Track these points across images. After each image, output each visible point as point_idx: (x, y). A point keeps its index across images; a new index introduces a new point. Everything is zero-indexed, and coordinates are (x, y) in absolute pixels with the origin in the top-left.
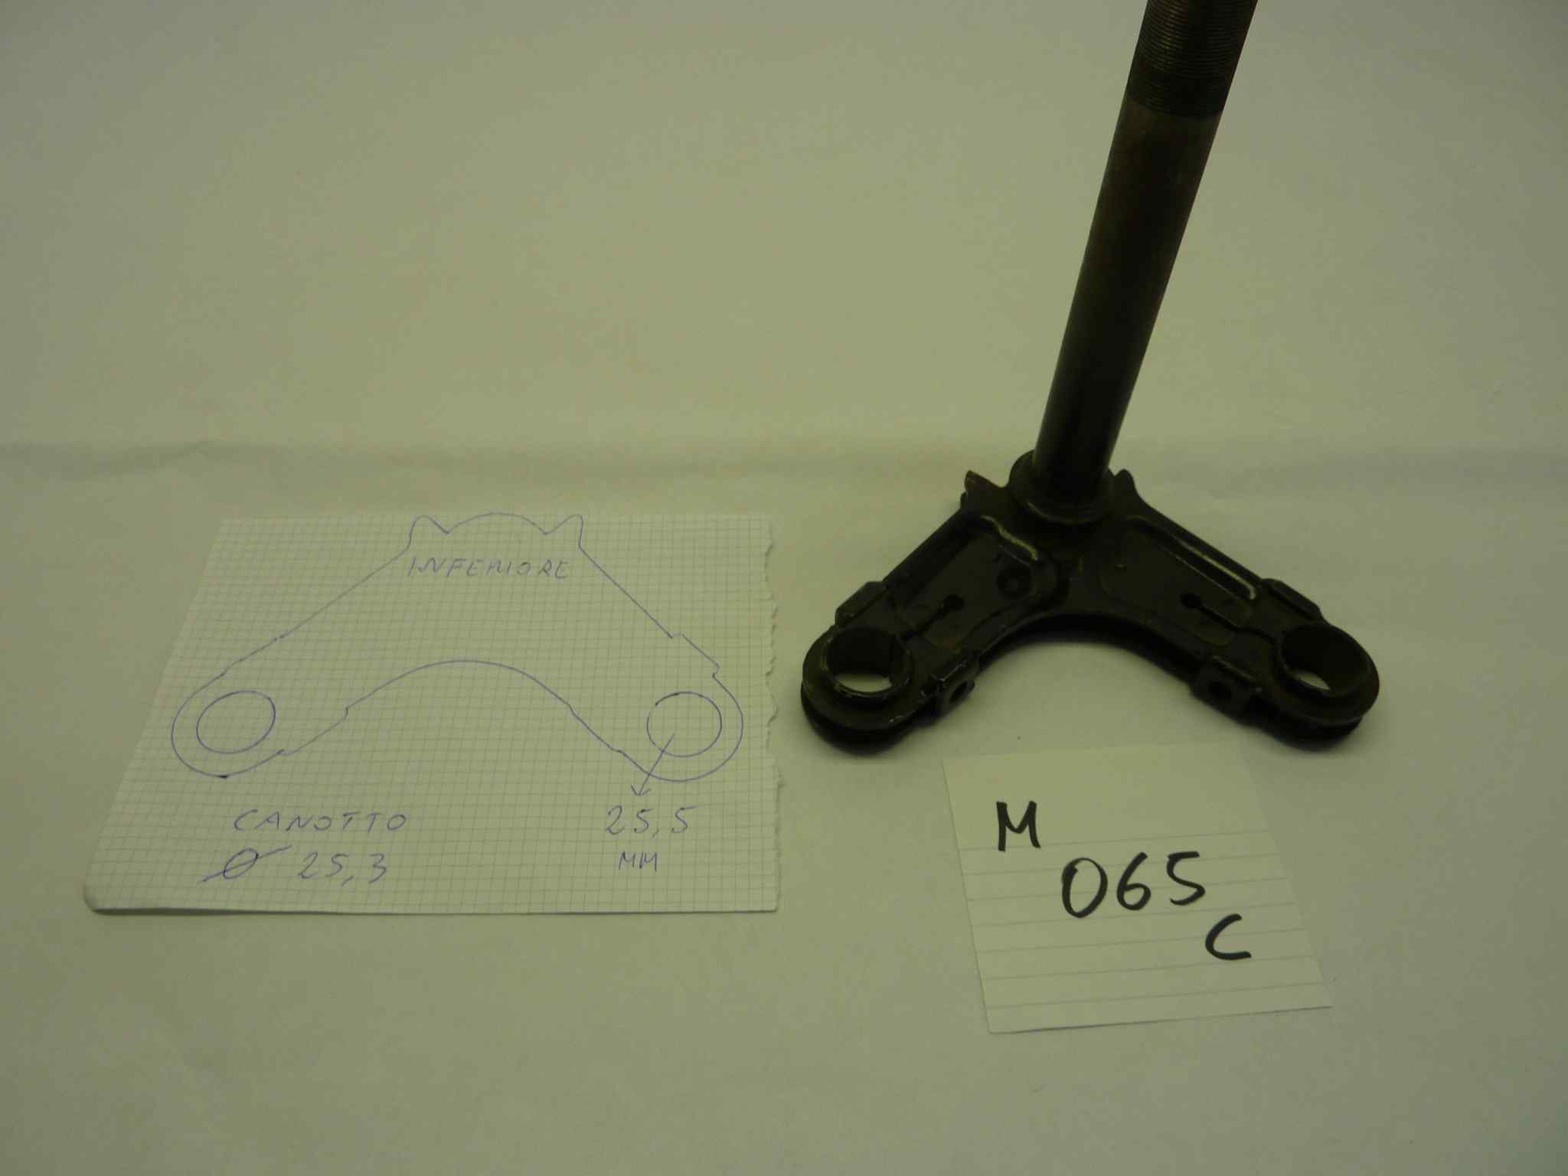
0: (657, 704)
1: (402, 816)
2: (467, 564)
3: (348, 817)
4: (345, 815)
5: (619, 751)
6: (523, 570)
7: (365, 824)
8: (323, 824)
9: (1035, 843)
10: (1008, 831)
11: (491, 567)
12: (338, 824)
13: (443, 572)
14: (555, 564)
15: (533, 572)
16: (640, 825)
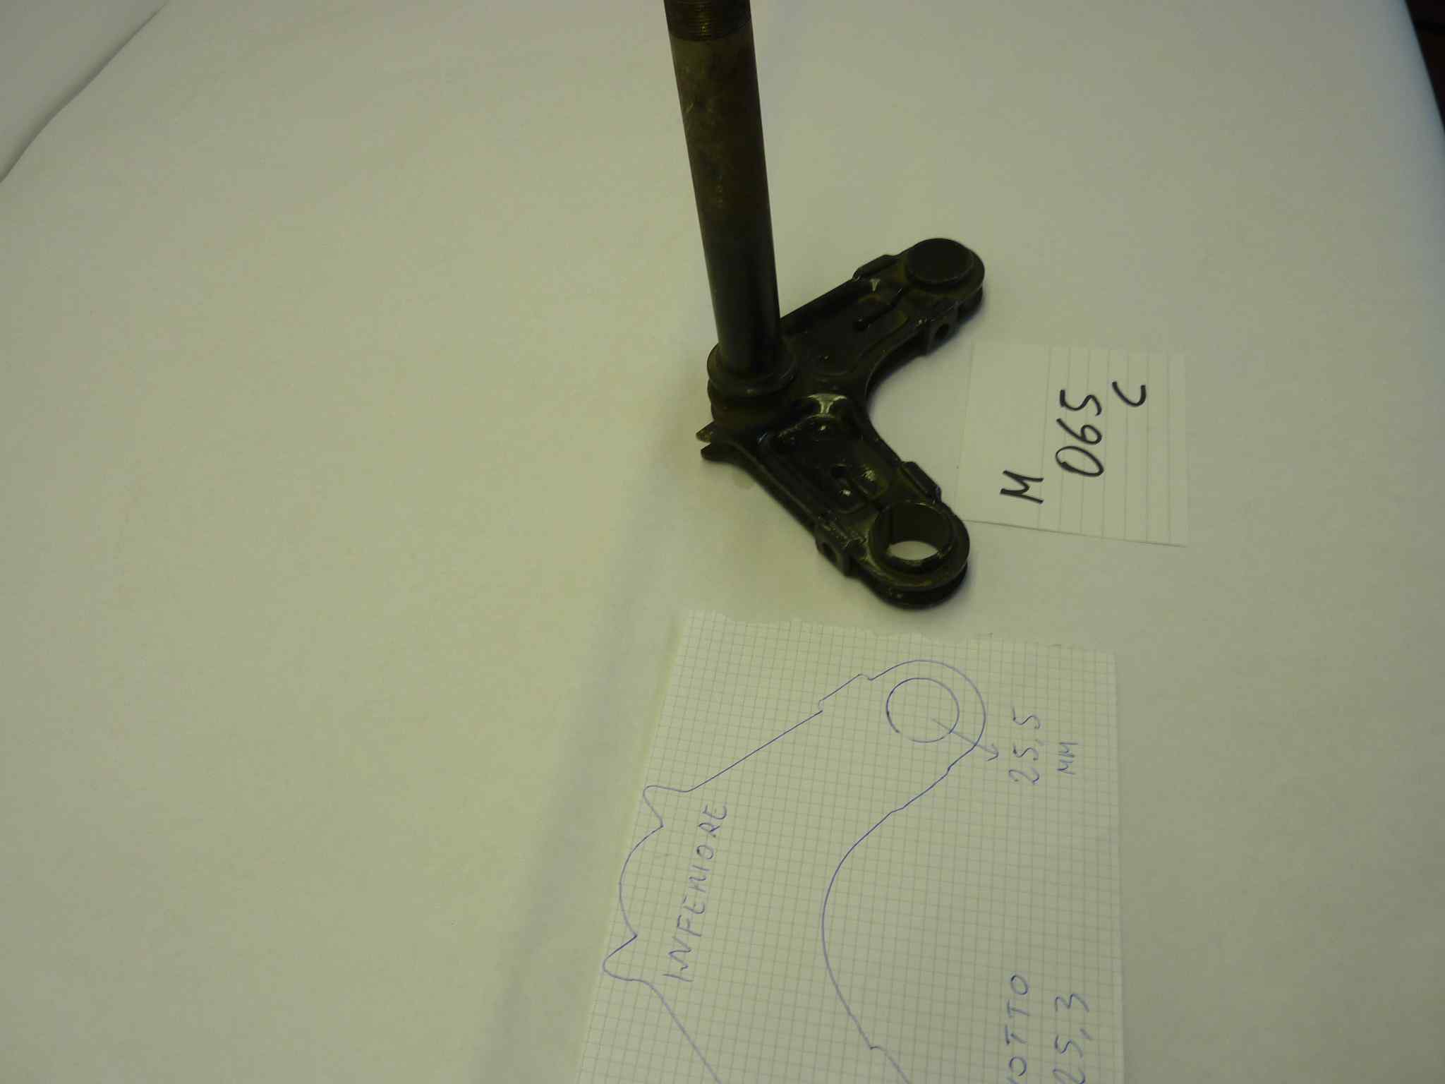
0: (897, 731)
1: (1013, 979)
2: (686, 915)
3: (1010, 1037)
4: (1008, 1042)
5: (949, 769)
6: (707, 854)
7: (1019, 1019)
8: (1018, 1065)
9: (1040, 480)
10: (1027, 493)
11: (697, 888)
12: (1018, 1049)
13: (693, 942)
14: (705, 819)
15: (712, 843)
16: (1030, 755)
